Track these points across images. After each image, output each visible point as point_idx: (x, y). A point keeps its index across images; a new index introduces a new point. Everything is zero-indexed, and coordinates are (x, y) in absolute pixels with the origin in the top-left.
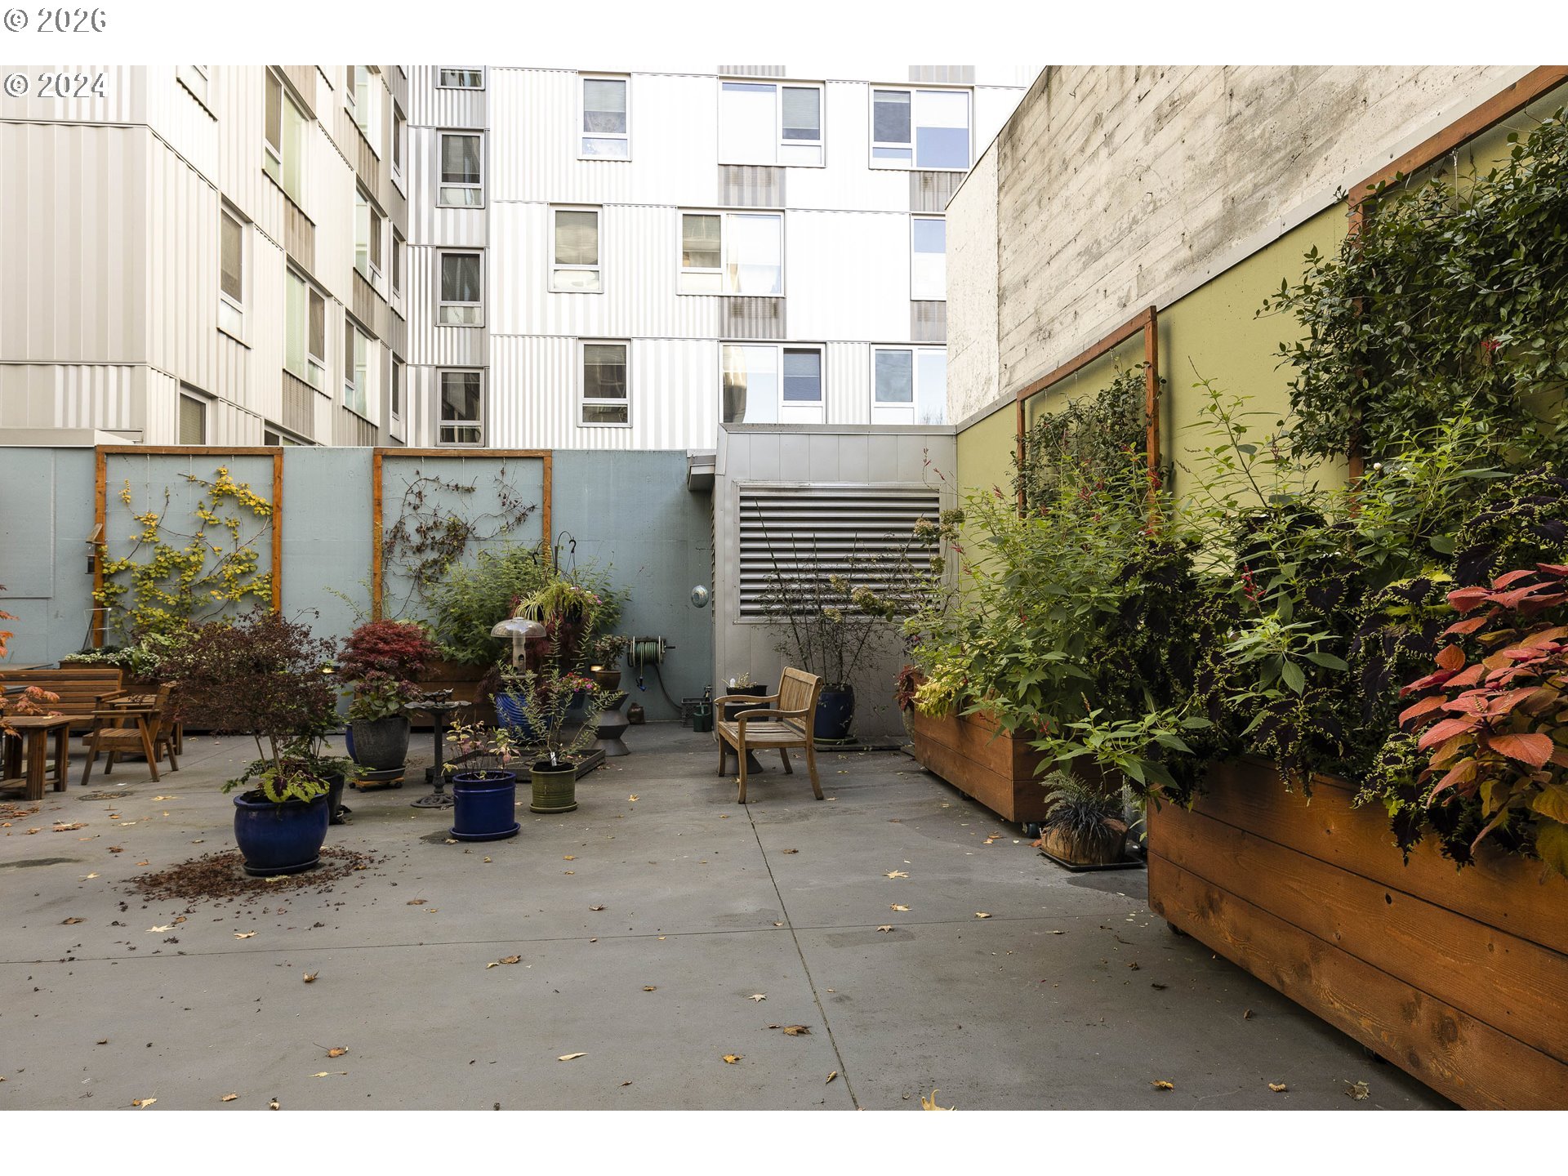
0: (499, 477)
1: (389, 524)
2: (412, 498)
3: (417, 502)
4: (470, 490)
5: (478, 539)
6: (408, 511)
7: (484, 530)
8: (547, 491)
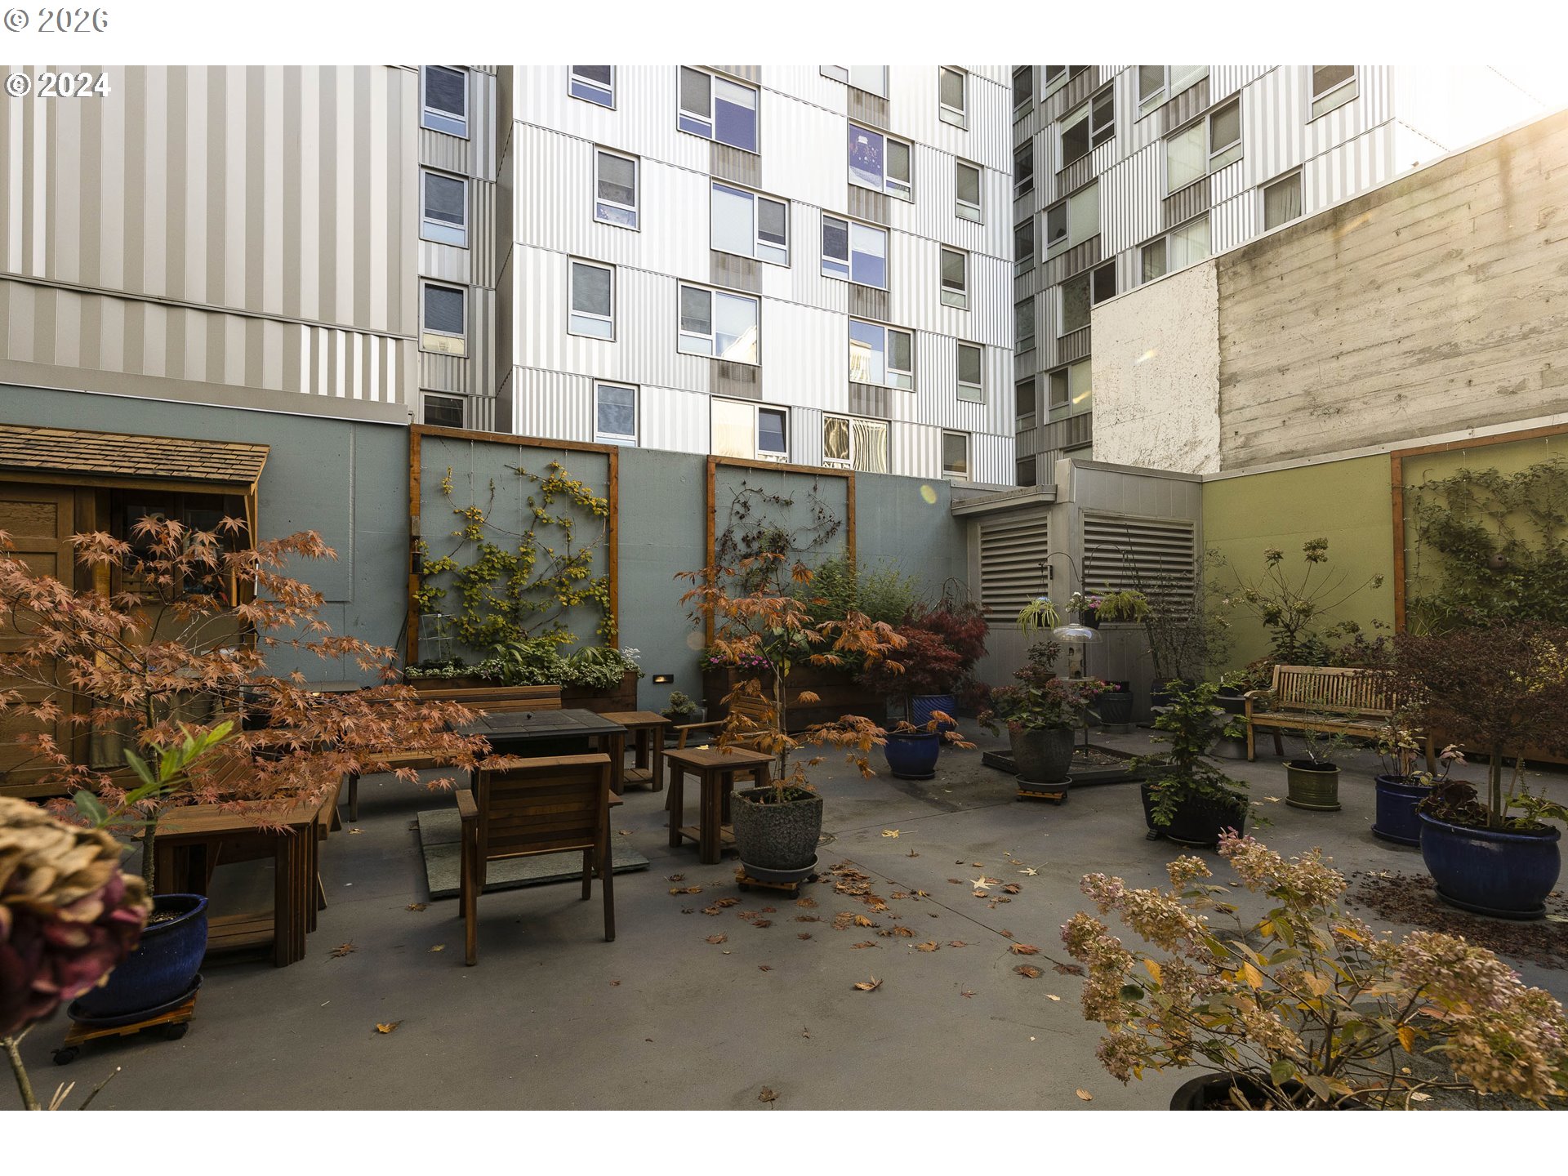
0: (812, 492)
1: (719, 532)
2: (738, 507)
3: (742, 511)
4: (788, 503)
5: (794, 550)
6: (735, 520)
7: (802, 542)
8: (849, 508)
